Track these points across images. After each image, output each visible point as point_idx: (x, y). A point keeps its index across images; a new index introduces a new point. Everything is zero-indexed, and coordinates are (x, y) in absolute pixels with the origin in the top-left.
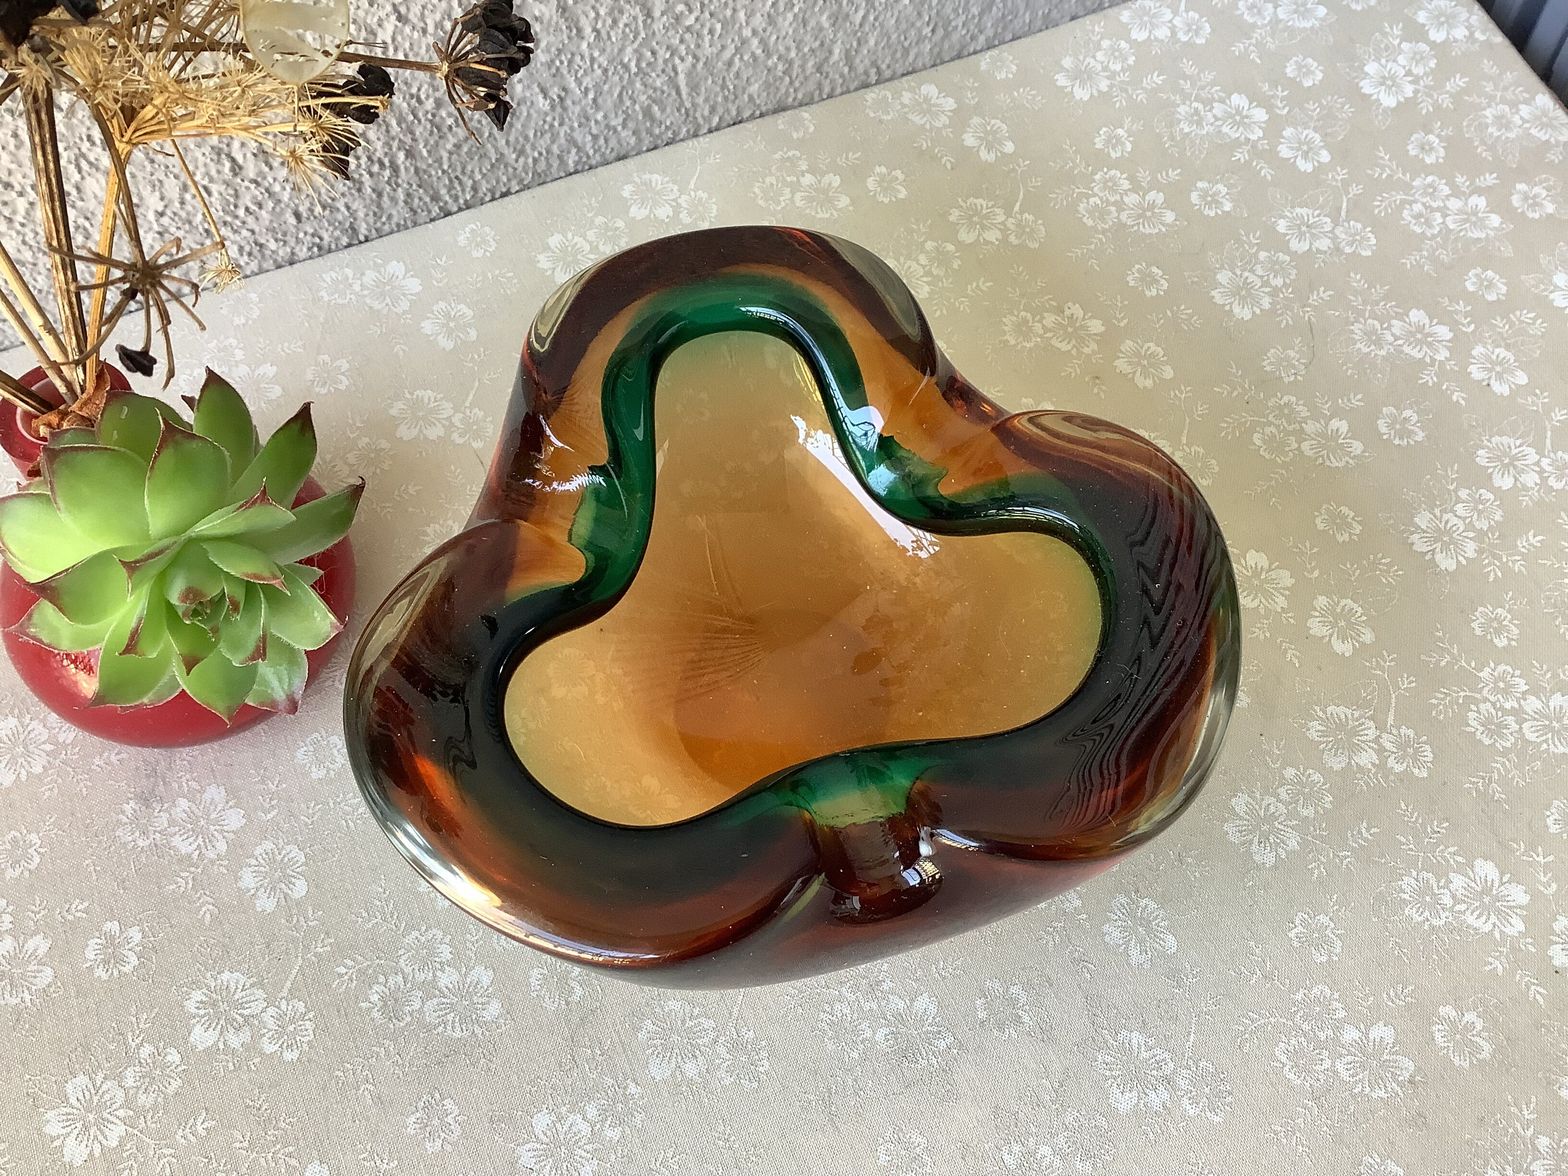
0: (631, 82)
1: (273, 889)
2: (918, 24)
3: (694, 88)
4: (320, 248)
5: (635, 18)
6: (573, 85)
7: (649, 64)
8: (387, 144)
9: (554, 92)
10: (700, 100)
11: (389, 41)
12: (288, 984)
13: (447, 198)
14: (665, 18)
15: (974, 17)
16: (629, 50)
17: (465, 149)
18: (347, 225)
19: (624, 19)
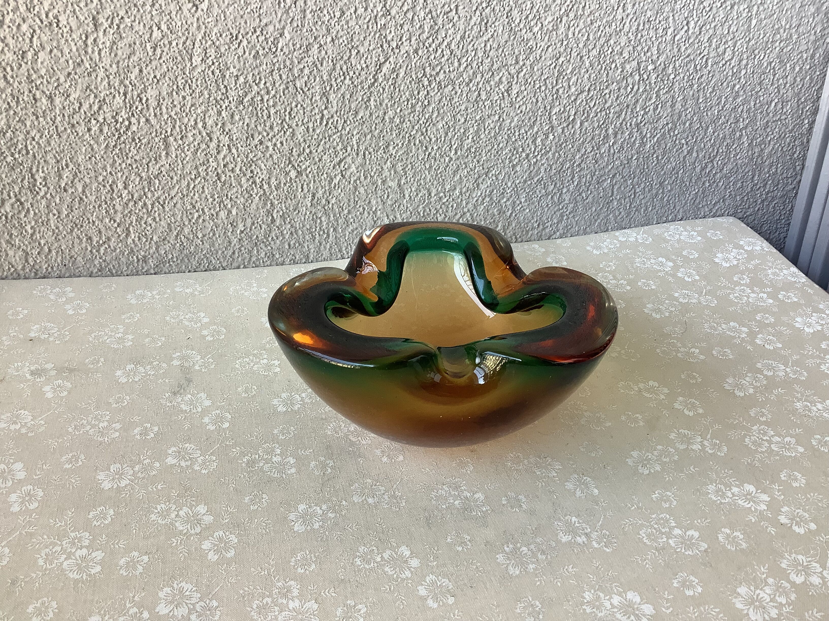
1: (215, 424)
2: (532, 221)
4: (294, 262)
5: (425, 195)
7: (428, 214)
8: (327, 224)
11: (337, 184)
12: (211, 451)
13: (345, 252)
14: (436, 197)
15: (554, 223)
16: (421, 207)
19: (421, 194)
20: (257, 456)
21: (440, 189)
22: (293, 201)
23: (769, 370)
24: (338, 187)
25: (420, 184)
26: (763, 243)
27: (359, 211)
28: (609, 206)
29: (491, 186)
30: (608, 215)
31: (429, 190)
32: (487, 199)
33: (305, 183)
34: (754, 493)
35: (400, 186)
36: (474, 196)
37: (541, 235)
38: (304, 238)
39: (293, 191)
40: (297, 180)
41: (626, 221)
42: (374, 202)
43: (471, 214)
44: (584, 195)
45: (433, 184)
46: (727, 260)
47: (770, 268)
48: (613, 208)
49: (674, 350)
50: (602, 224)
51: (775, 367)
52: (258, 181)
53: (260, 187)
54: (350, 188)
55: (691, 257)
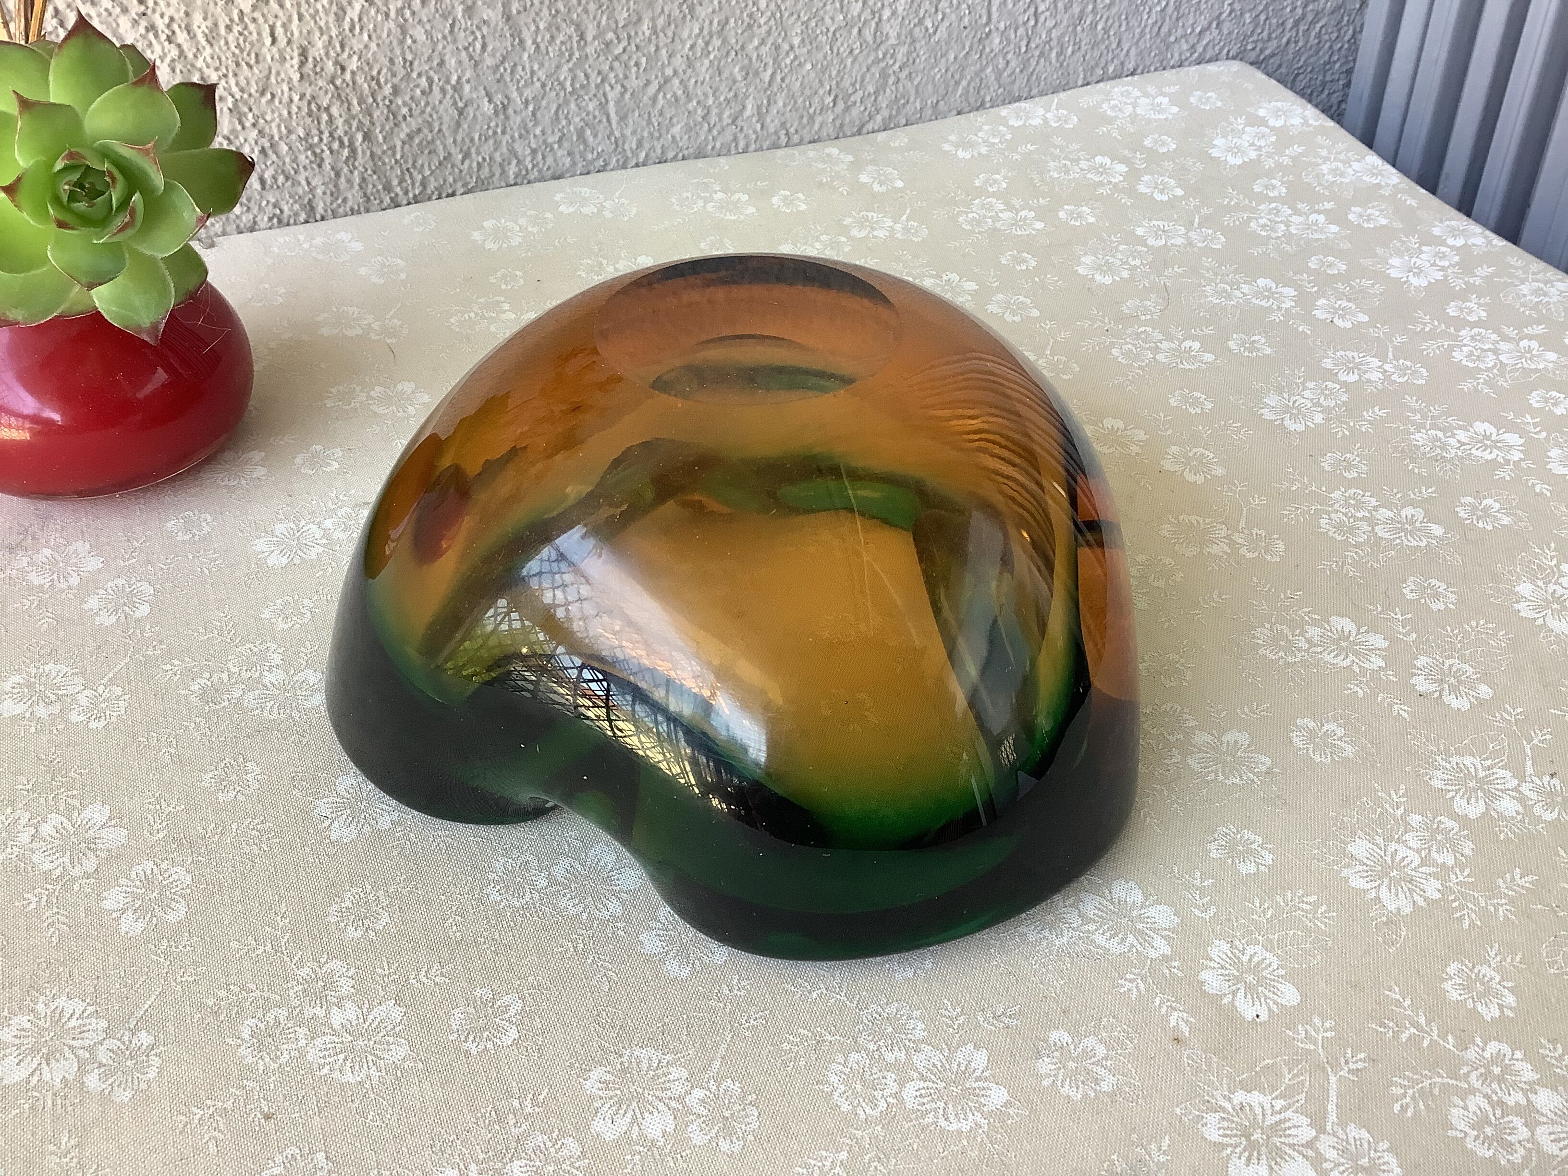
0: (566, 102)
1: (116, 610)
2: (821, 92)
3: (623, 118)
4: (280, 221)
5: (570, 37)
6: (515, 95)
7: (582, 87)
8: (347, 122)
9: (498, 98)
10: (628, 132)
11: (356, 20)
12: (111, 675)
13: (398, 190)
14: (596, 42)
15: (869, 94)
16: (565, 68)
17: (417, 141)
18: (306, 200)
19: (561, 38)
20: (225, 676)
21: (603, 22)
22: (256, 70)
23: (1350, 370)
24: (361, 29)
25: (557, 12)
26: (1305, 109)
27: (417, 86)
28: (984, 47)
29: (721, 9)
30: (982, 69)
31: (578, 26)
32: (716, 42)
33: (279, 24)
34: (1354, 633)
35: (508, 19)
36: (685, 35)
37: (842, 125)
38: (295, 160)
39: (252, 44)
40: (257, 15)
41: (1021, 81)
42: (451, 62)
43: (681, 82)
44: (928, 23)
45: (586, 11)
46: (1237, 150)
47: (1326, 159)
48: (992, 51)
49: (1149, 349)
50: (972, 90)
51: (1361, 363)
52: (161, 24)
53: (169, 40)
54: (390, 30)
55: (1164, 150)
